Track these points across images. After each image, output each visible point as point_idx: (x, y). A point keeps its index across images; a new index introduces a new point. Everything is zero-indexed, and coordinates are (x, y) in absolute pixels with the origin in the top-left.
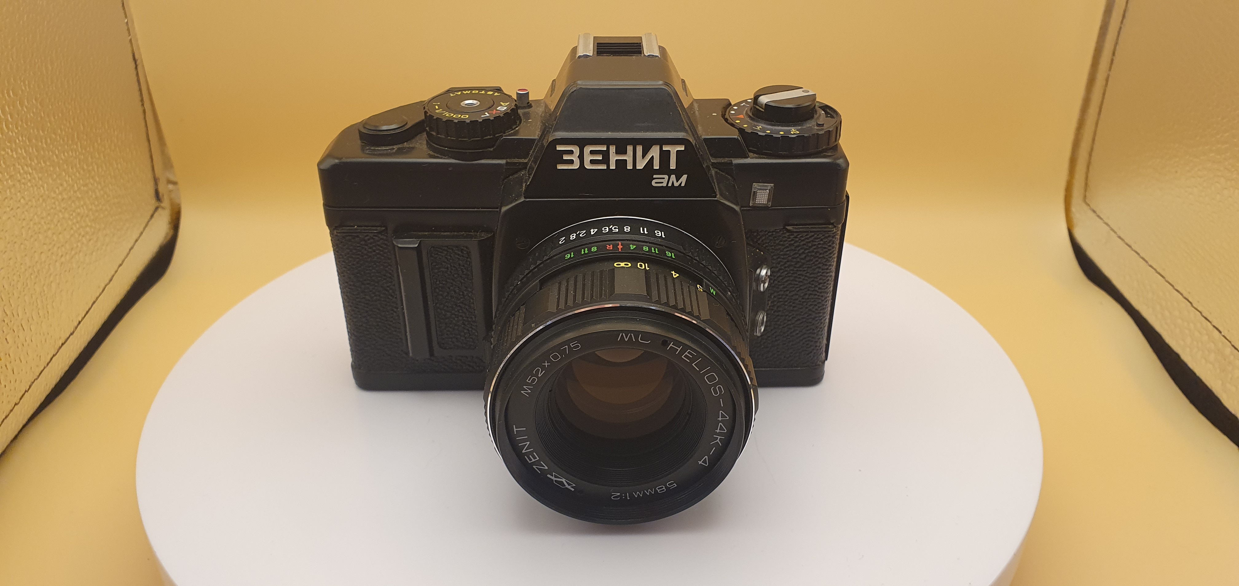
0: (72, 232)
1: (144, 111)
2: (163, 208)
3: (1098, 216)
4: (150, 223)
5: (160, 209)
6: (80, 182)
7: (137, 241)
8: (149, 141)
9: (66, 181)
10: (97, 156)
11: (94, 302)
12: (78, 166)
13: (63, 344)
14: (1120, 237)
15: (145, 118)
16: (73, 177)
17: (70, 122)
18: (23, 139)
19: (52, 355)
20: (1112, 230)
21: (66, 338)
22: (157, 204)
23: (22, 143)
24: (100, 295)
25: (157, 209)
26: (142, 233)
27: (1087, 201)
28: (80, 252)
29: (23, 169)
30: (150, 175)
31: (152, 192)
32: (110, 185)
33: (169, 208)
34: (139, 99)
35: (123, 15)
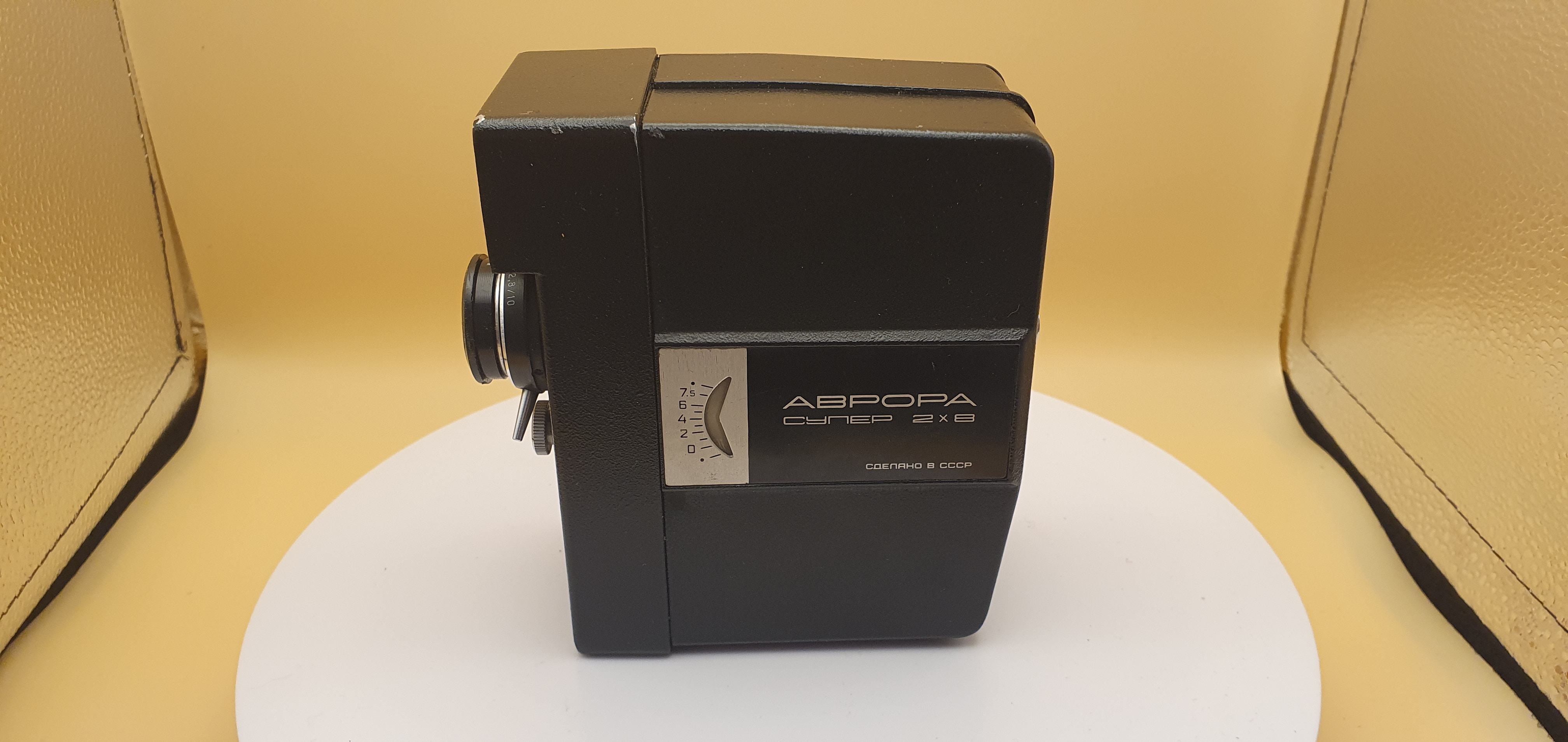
0: (74, 398)
1: (164, 243)
2: (186, 359)
3: (1319, 360)
4: (170, 378)
5: (182, 359)
6: (84, 337)
7: (153, 401)
8: (168, 277)
9: (67, 337)
10: (106, 302)
11: (100, 482)
12: (82, 316)
13: (61, 536)
14: (1343, 387)
15: (164, 251)
16: (76, 331)
17: (73, 267)
18: (15, 292)
19: (48, 551)
20: (1335, 377)
21: (65, 528)
22: (179, 354)
23: (14, 297)
24: (107, 471)
25: (178, 359)
26: (159, 392)
27: (1306, 340)
28: (83, 420)
29: (15, 328)
30: (170, 320)
31: (173, 340)
32: (121, 337)
33: (194, 356)
34: (157, 229)
35: (138, 130)
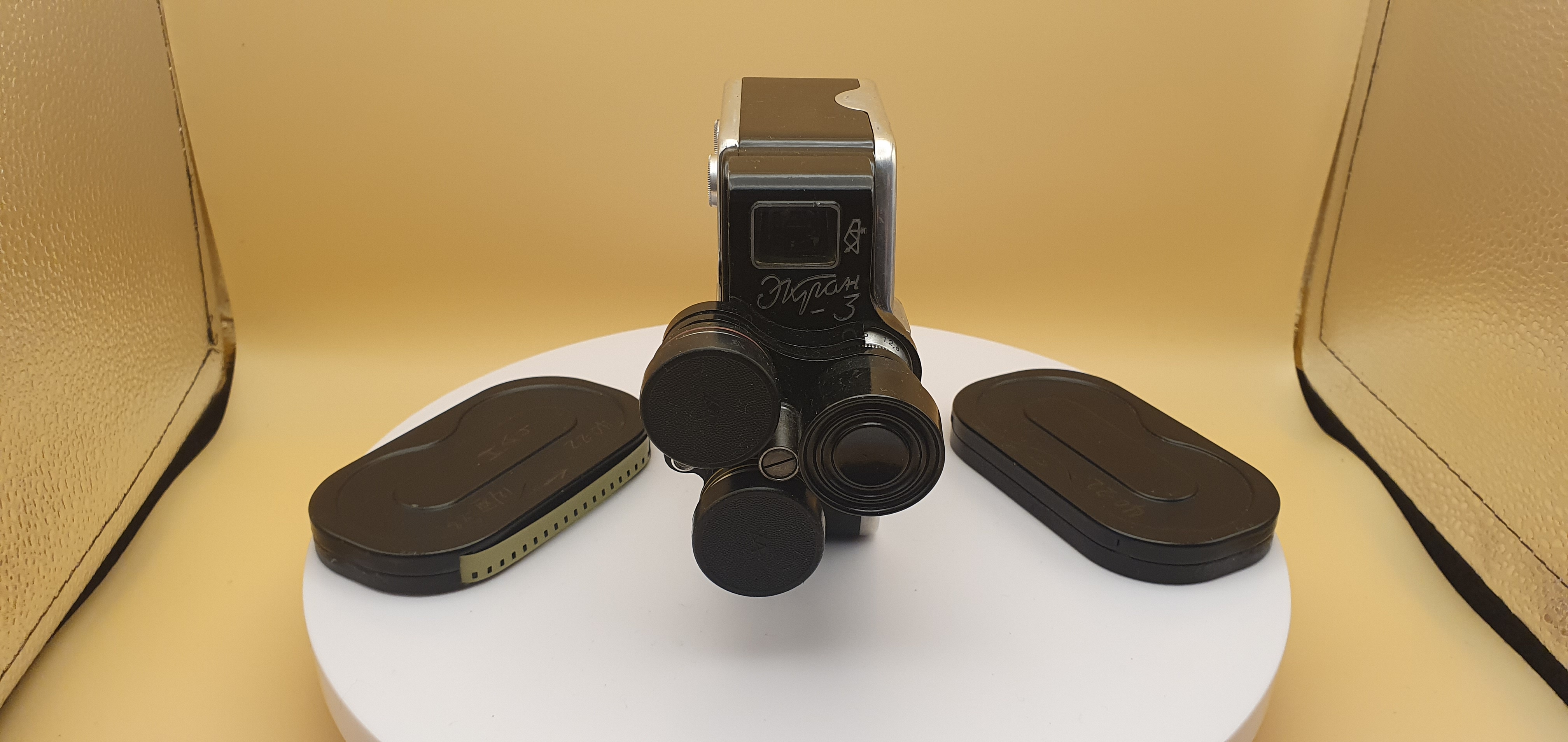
0: (118, 386)
1: (198, 236)
2: (217, 352)
3: (1338, 358)
4: (202, 369)
5: (213, 352)
6: (127, 327)
7: (187, 393)
8: (202, 271)
9: (112, 325)
10: (146, 293)
11: (141, 470)
13: (106, 523)
14: (1362, 383)
15: (198, 245)
16: (120, 320)
17: (118, 257)
19: (95, 536)
20: (1353, 374)
21: (110, 515)
22: (210, 347)
23: (67, 284)
24: (148, 461)
25: (209, 352)
26: (193, 383)
27: (1323, 339)
28: (126, 410)
29: (67, 314)
30: (202, 313)
31: (205, 333)
32: (159, 328)
33: (223, 350)
34: (192, 222)
35: (178, 124)
